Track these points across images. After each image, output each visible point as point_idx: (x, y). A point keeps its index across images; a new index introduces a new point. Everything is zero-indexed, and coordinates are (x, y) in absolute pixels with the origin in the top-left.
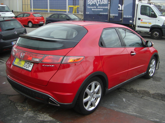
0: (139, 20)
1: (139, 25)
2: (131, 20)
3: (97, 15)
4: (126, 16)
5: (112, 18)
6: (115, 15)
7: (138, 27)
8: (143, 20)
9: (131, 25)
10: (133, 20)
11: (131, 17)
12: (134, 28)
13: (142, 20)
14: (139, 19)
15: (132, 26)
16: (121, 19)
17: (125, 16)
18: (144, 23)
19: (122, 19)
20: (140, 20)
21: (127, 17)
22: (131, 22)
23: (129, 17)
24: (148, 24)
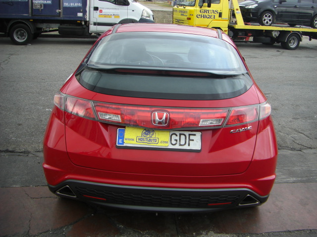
0: (95, 11)
1: (95, 21)
2: (80, 12)
3: (3, 3)
4: (69, 3)
5: (38, 10)
6: (45, 2)
7: (95, 24)
8: (103, 11)
9: (81, 21)
10: (84, 12)
11: (80, 5)
12: (87, 28)
13: (101, 11)
14: (96, 9)
15: (83, 23)
16: (58, 11)
17: (66, 4)
18: (105, 16)
19: (60, 9)
20: (99, 11)
21: (72, 5)
22: (80, 15)
23: (76, 5)
24: (113, 17)
